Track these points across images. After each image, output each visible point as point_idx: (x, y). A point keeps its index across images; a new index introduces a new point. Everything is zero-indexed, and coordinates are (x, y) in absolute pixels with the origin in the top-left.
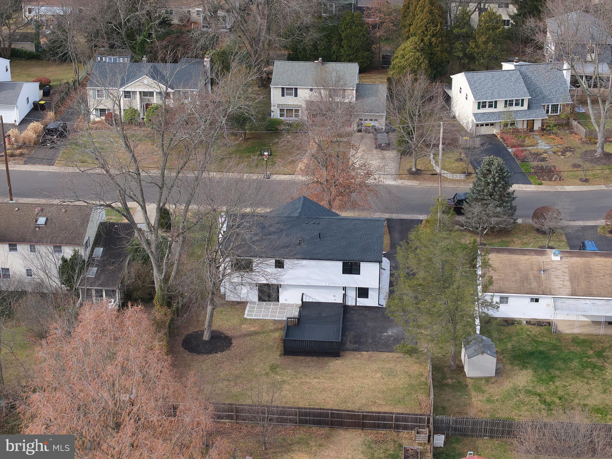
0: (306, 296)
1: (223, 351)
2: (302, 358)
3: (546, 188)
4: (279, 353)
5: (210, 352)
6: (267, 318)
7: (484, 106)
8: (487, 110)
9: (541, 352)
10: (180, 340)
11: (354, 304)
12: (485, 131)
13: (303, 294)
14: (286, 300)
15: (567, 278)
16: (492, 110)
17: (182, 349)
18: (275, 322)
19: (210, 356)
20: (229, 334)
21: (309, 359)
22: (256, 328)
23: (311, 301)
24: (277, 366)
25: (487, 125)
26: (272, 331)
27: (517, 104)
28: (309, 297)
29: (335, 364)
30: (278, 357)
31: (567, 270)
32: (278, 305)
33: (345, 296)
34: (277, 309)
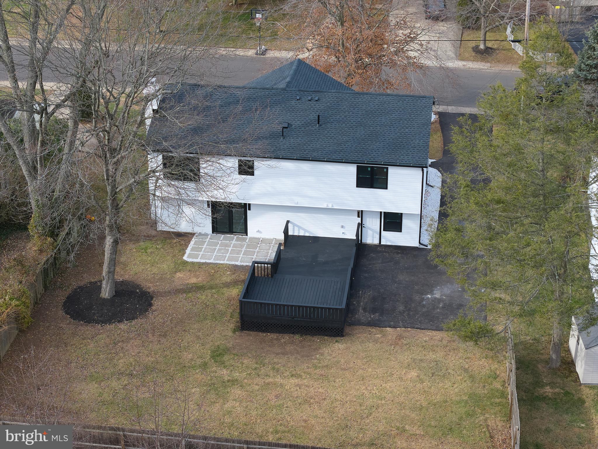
0: (294, 225)
1: (133, 319)
2: (274, 336)
4: (232, 326)
5: (108, 320)
6: (222, 262)
11: (376, 242)
13: (288, 222)
14: (258, 231)
17: (61, 313)
18: (235, 268)
19: (108, 327)
21: (286, 338)
22: (200, 279)
23: (302, 233)
24: (227, 350)
26: (227, 285)
28: (299, 227)
29: (334, 350)
30: (230, 334)
32: (245, 240)
33: (361, 226)
34: (242, 246)
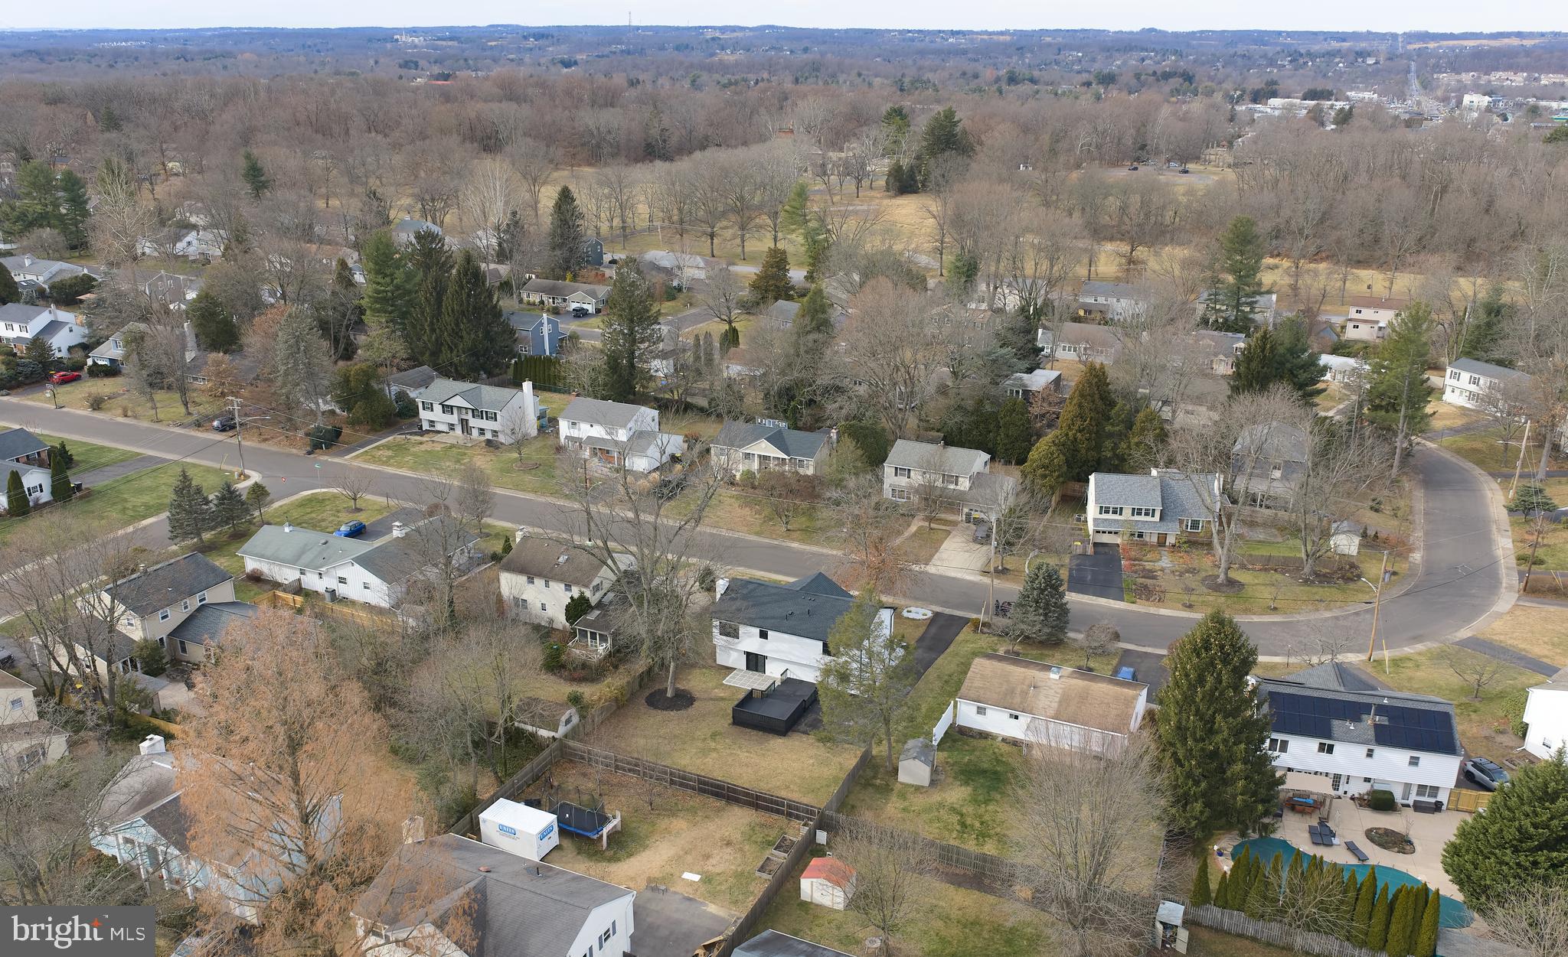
0: (789, 672)
1: (679, 711)
2: (748, 731)
3: (1140, 607)
4: (726, 722)
5: (666, 710)
6: (742, 687)
7: (1107, 512)
8: (1110, 516)
9: (996, 773)
10: (647, 693)
12: (1106, 539)
13: (786, 670)
14: (770, 673)
15: (1057, 700)
16: (1116, 517)
17: (643, 702)
19: (664, 713)
20: (696, 695)
21: (755, 732)
22: (725, 694)
23: (791, 677)
24: (720, 734)
25: (1110, 533)
26: (733, 699)
27: (1147, 514)
28: (792, 674)
29: (777, 743)
30: (725, 726)
31: (1060, 691)
32: (761, 675)
34: (756, 679)
